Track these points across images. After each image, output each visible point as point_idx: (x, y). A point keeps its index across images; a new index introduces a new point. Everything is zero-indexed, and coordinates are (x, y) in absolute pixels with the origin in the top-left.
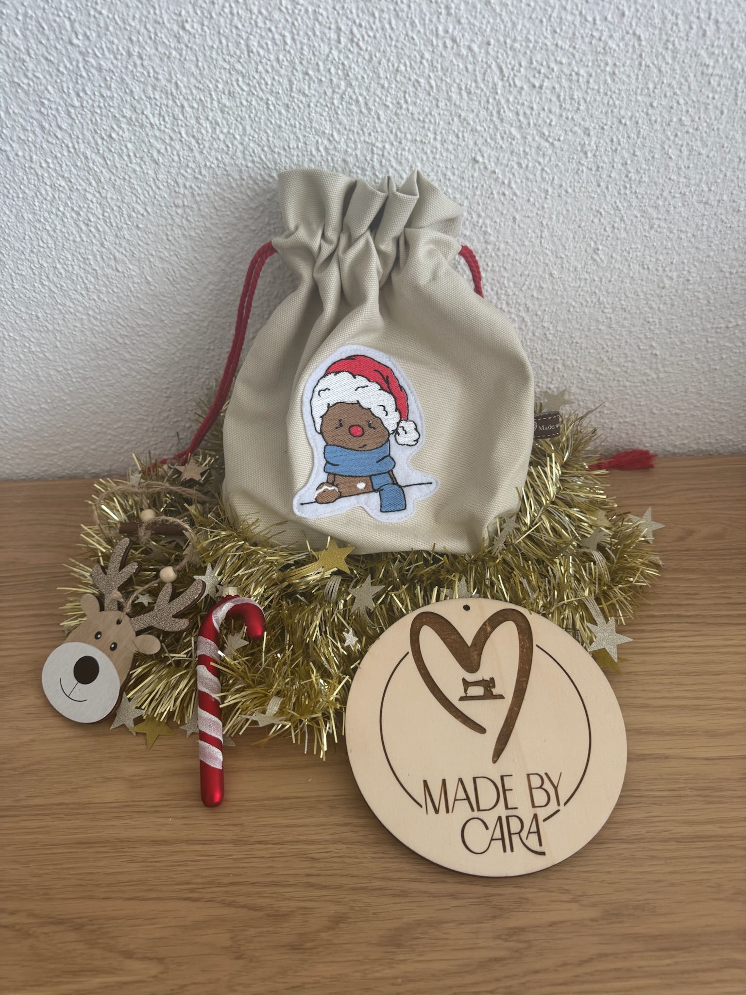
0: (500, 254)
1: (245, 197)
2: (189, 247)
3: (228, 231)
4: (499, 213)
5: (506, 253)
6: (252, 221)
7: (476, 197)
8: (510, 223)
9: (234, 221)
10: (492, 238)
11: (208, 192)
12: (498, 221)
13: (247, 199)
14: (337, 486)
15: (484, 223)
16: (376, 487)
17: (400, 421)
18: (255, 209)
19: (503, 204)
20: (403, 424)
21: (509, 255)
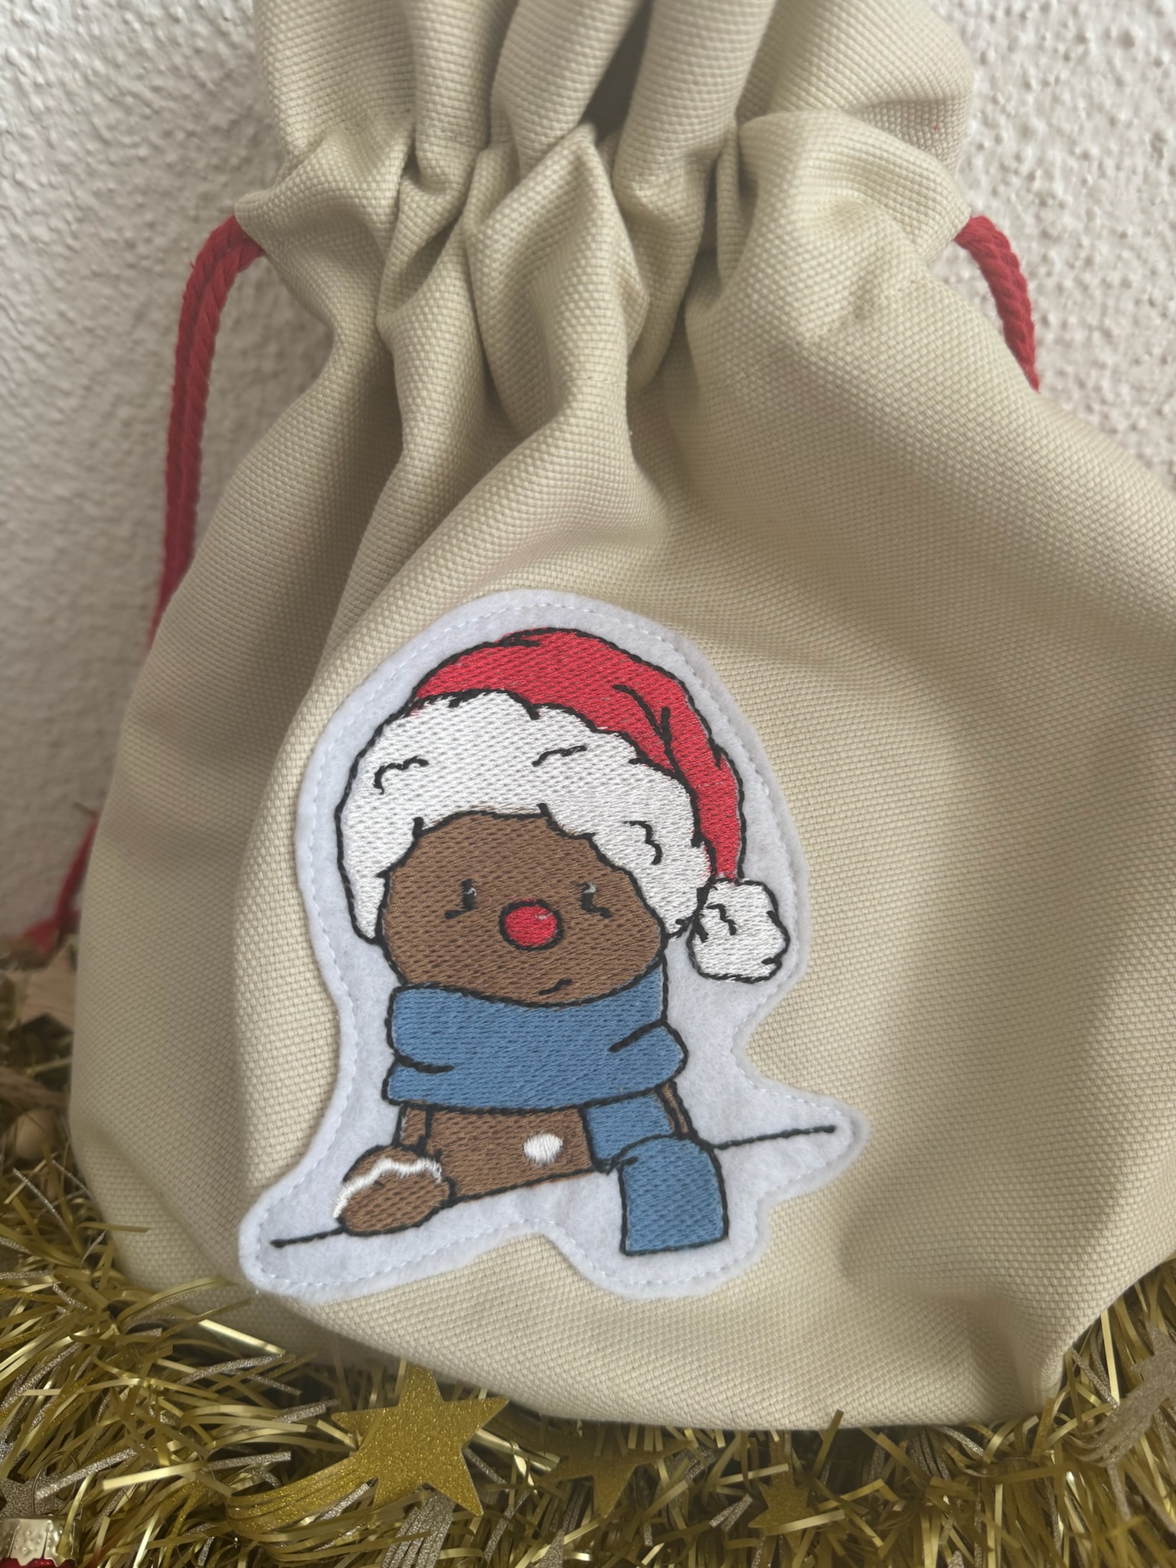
0: (1091, 279)
1: (187, 88)
2: (38, 280)
3: (149, 216)
4: (1100, 120)
5: (1115, 278)
6: (222, 178)
7: (1018, 57)
8: (1140, 160)
9: (166, 181)
10: (1068, 221)
11: (67, 76)
12: (1095, 151)
13: (198, 96)
14: (436, 1157)
15: (1040, 161)
16: (606, 1150)
17: (711, 883)
18: (229, 132)
19: (1119, 83)
20: (721, 894)
21: (1126, 284)
